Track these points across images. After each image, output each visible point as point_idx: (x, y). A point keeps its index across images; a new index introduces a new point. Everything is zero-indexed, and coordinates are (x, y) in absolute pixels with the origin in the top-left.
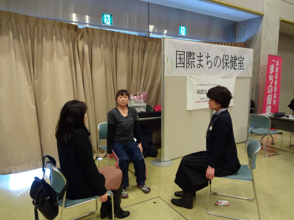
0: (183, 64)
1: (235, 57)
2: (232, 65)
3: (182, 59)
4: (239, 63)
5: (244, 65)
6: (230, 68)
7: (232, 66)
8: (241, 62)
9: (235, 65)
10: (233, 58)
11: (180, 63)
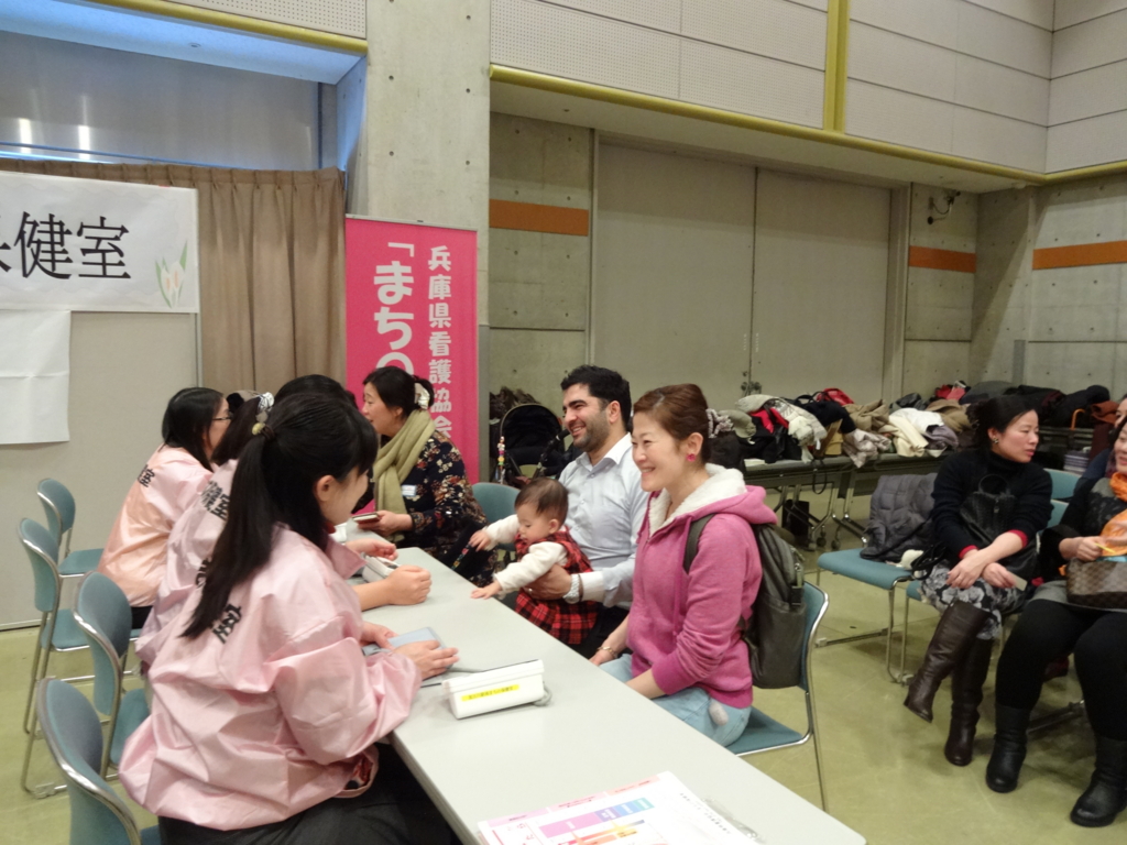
1: (51, 223)
2: (36, 256)
4: (85, 251)
5: (123, 259)
6: (16, 272)
7: (36, 263)
8: (104, 245)
9: (58, 257)
10: (35, 224)
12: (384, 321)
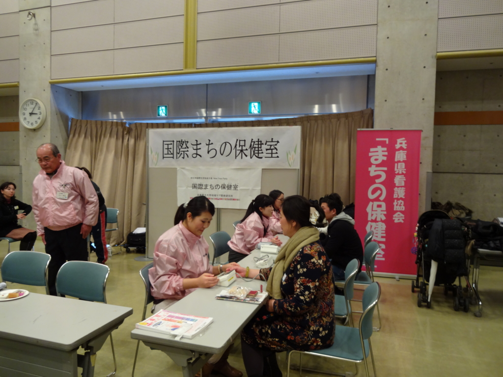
0: (172, 154)
1: (258, 141)
2: (254, 152)
3: (171, 148)
4: (267, 150)
5: (277, 152)
6: (249, 157)
7: (254, 154)
8: (272, 147)
9: (260, 152)
10: (254, 142)
11: (168, 154)
12: (373, 171)
